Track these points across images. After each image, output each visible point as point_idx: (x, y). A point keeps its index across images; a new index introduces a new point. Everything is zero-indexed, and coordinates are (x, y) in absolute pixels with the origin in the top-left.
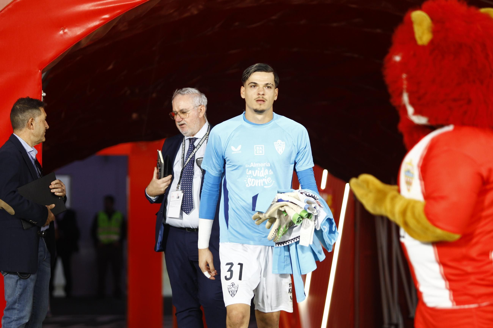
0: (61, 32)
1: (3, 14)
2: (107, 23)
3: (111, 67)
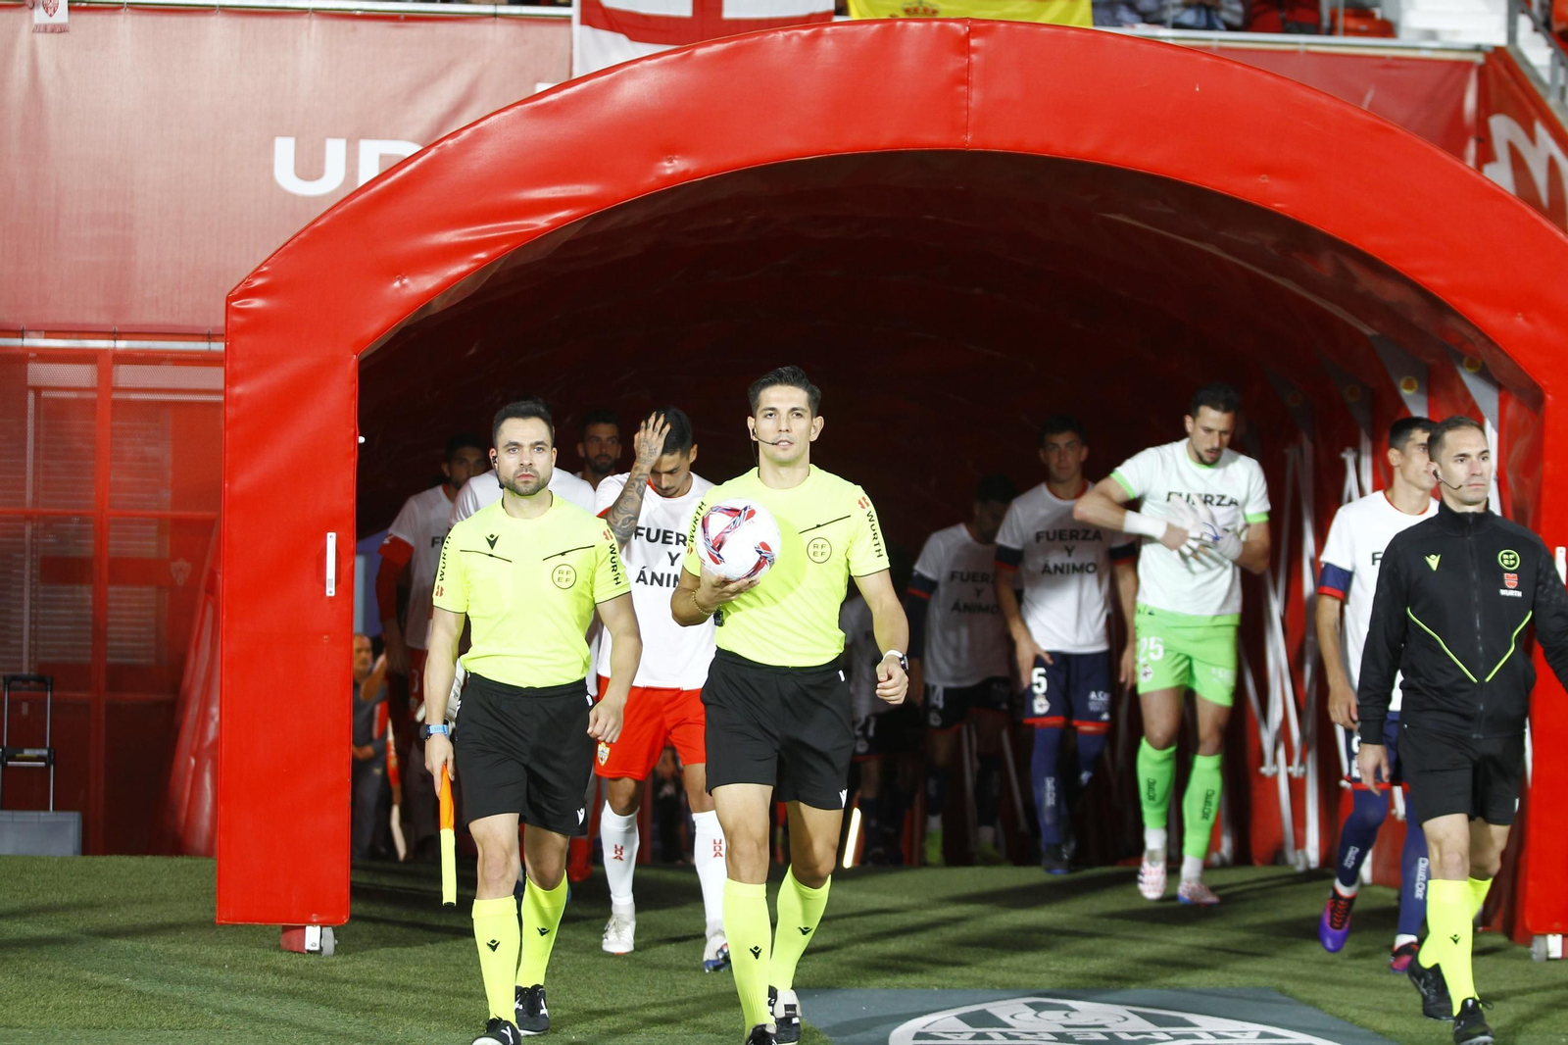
0: (397, 284)
1: (289, 249)
2: (482, 267)
3: (472, 351)
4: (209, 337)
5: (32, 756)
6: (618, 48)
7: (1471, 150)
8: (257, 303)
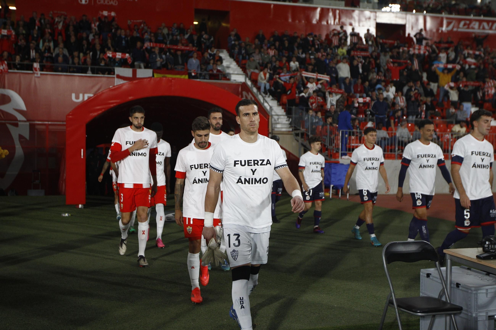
4: (63, 122)
5: (37, 182)
6: (121, 82)
7: (240, 96)
8: (71, 117)
